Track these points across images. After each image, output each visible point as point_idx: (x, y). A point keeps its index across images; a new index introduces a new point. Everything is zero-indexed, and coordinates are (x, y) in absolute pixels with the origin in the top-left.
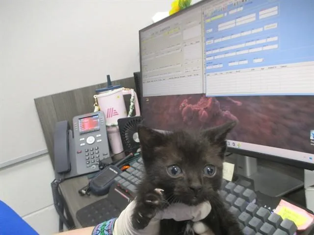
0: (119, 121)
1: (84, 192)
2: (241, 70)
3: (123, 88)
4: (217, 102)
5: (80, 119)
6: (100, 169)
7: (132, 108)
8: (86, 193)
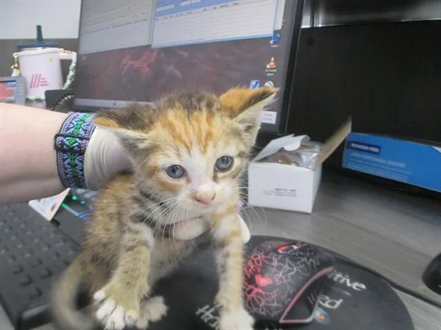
0: (48, 93)
2: (193, 11)
3: (62, 49)
4: (163, 55)
7: (70, 79)
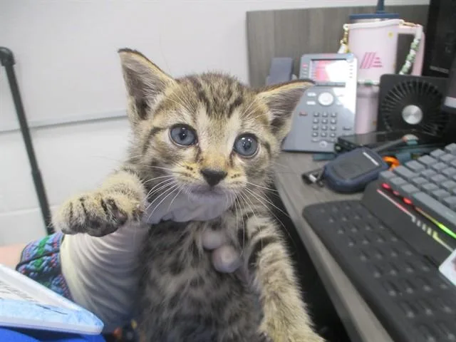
1: (313, 178)
3: (402, 21)
5: (313, 60)
6: (335, 149)
7: (410, 61)
8: (317, 182)
